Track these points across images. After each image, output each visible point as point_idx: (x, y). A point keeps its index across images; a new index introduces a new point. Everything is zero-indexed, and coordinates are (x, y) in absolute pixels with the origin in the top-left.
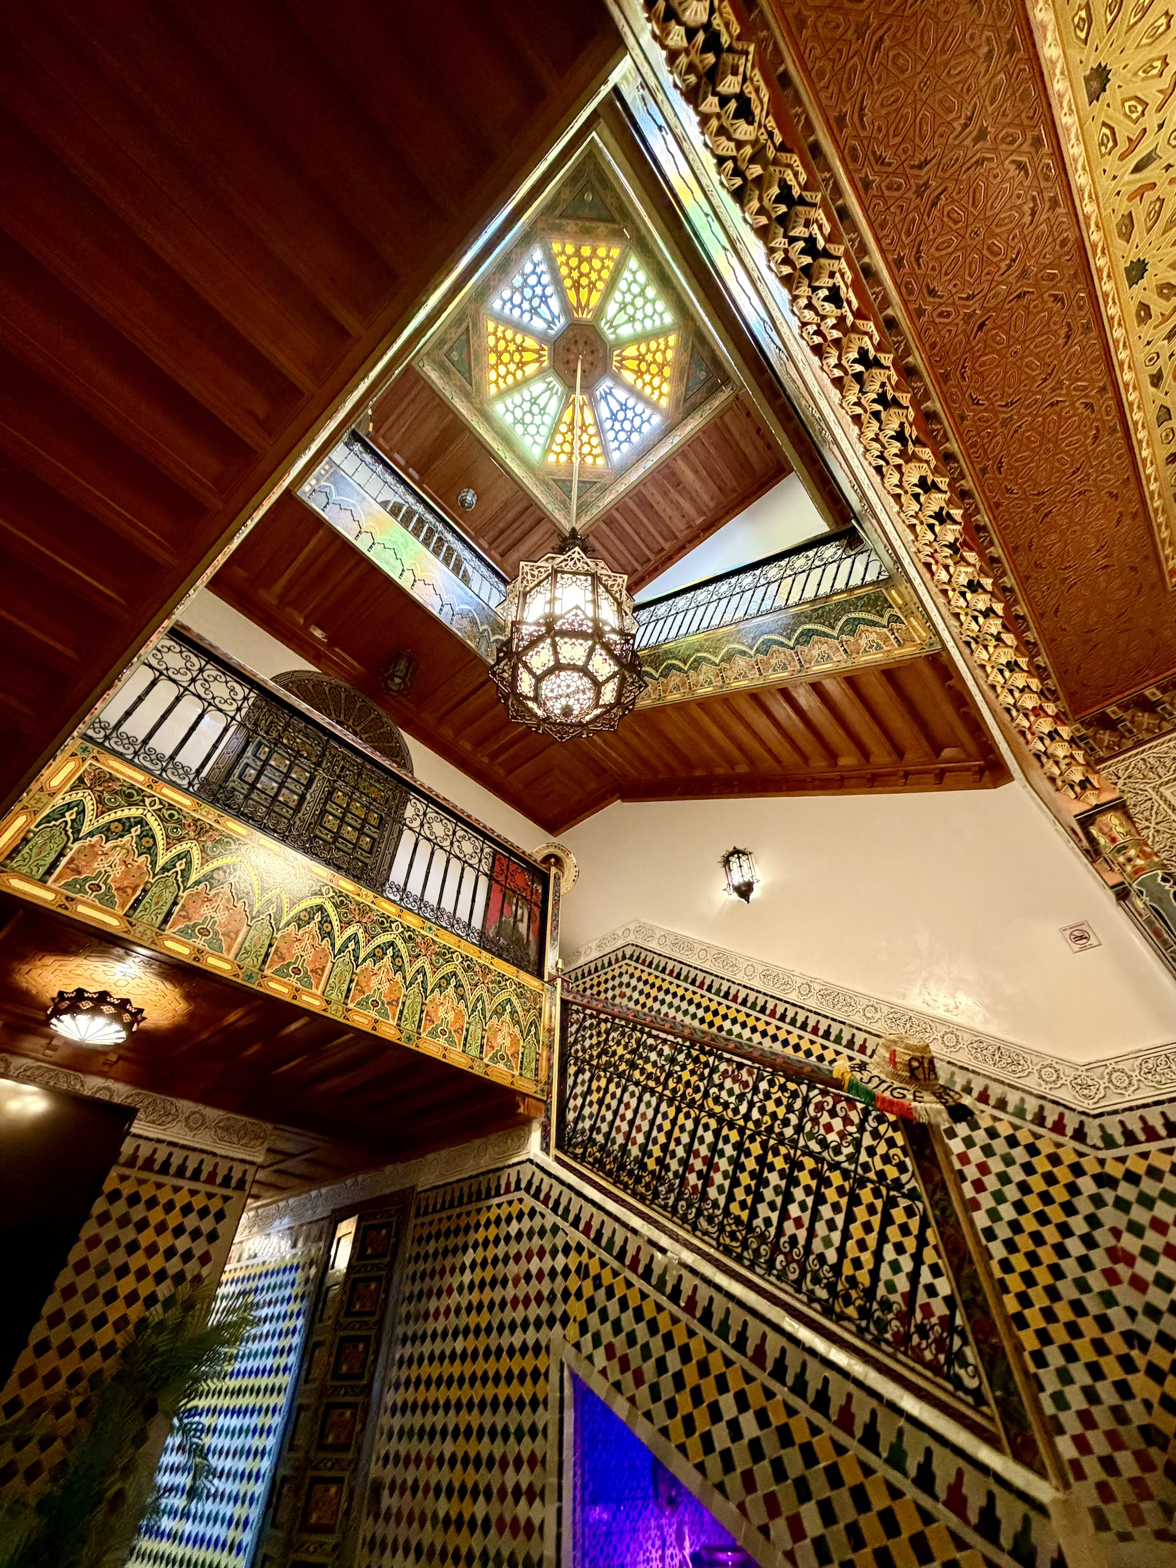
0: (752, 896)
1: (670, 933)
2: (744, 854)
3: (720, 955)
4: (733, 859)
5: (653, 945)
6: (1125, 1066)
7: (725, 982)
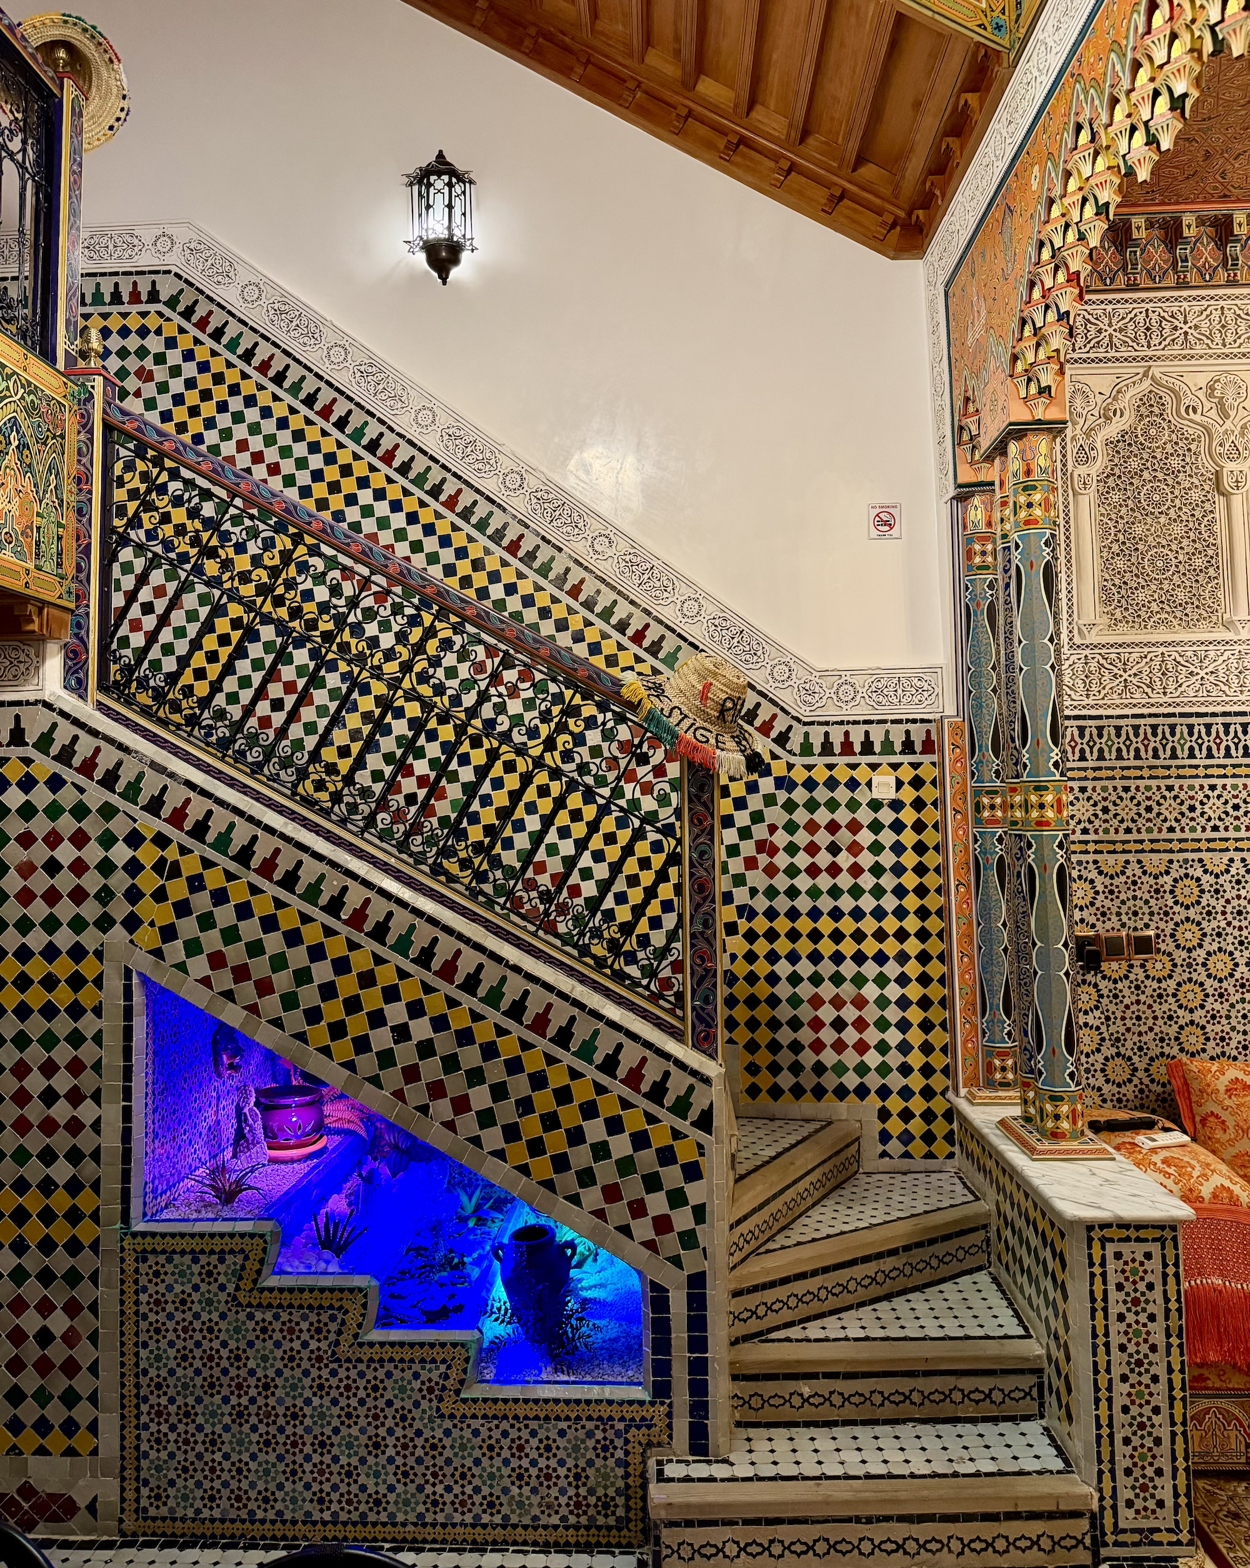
0: (455, 273)
1: (274, 286)
2: (461, 180)
3: (371, 370)
4: (439, 183)
5: (228, 295)
6: (857, 680)
7: (372, 422)
